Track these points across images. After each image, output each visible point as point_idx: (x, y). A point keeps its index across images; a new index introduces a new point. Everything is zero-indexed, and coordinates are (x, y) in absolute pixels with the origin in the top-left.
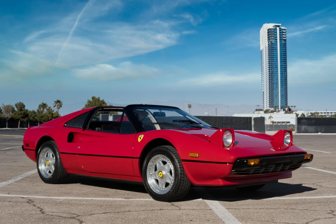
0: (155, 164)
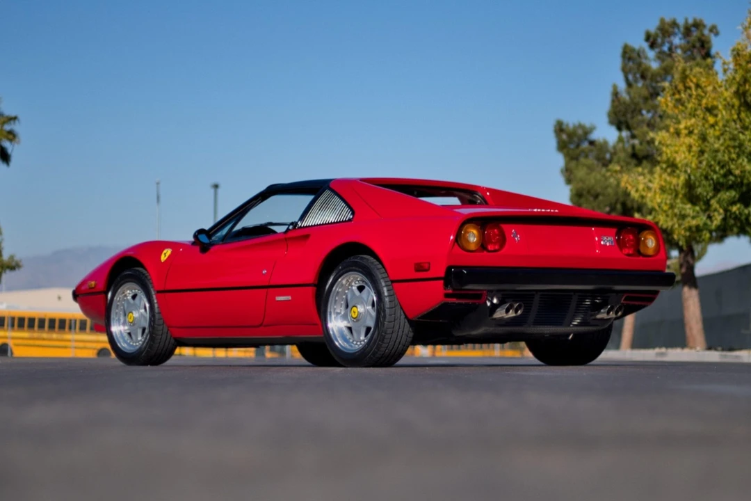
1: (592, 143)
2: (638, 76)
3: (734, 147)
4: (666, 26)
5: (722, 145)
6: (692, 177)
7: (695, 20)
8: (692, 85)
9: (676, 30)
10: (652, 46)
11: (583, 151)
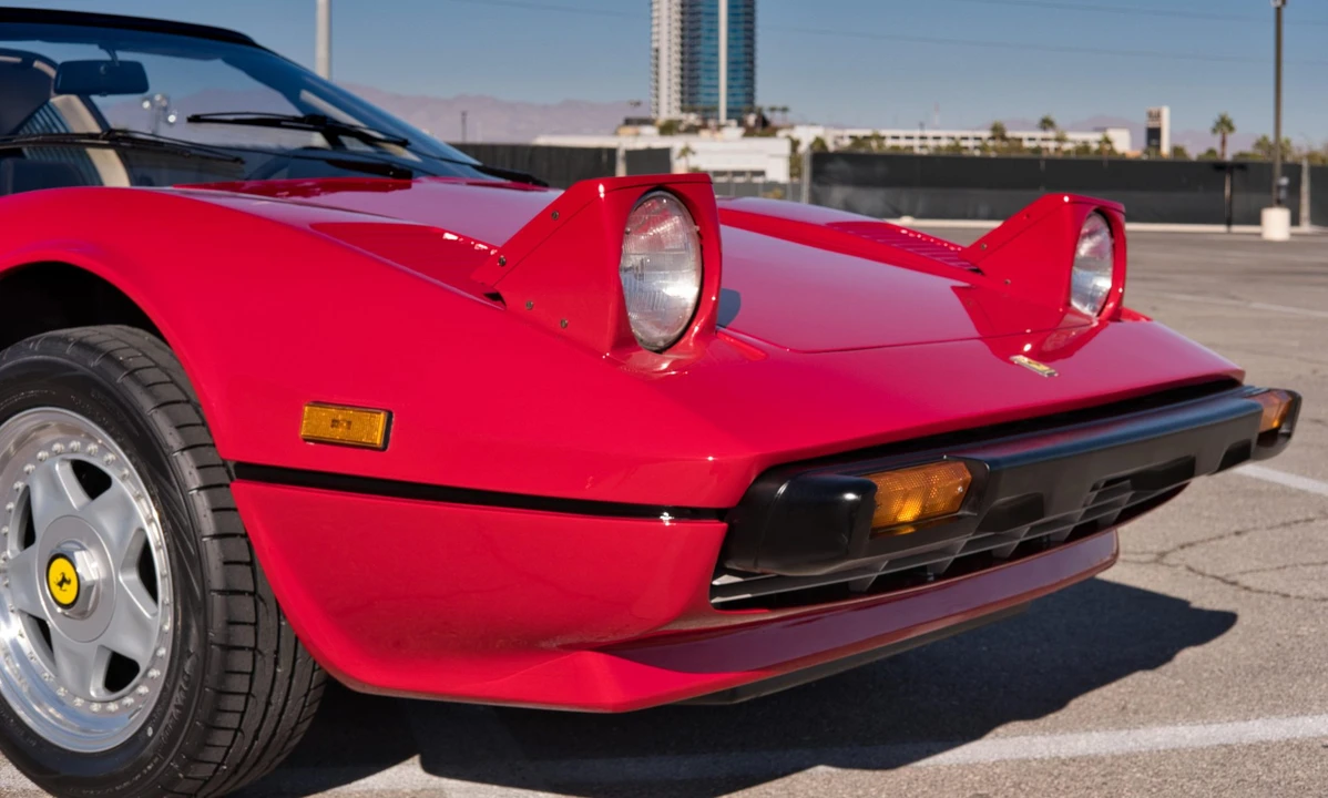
0: (20, 485)
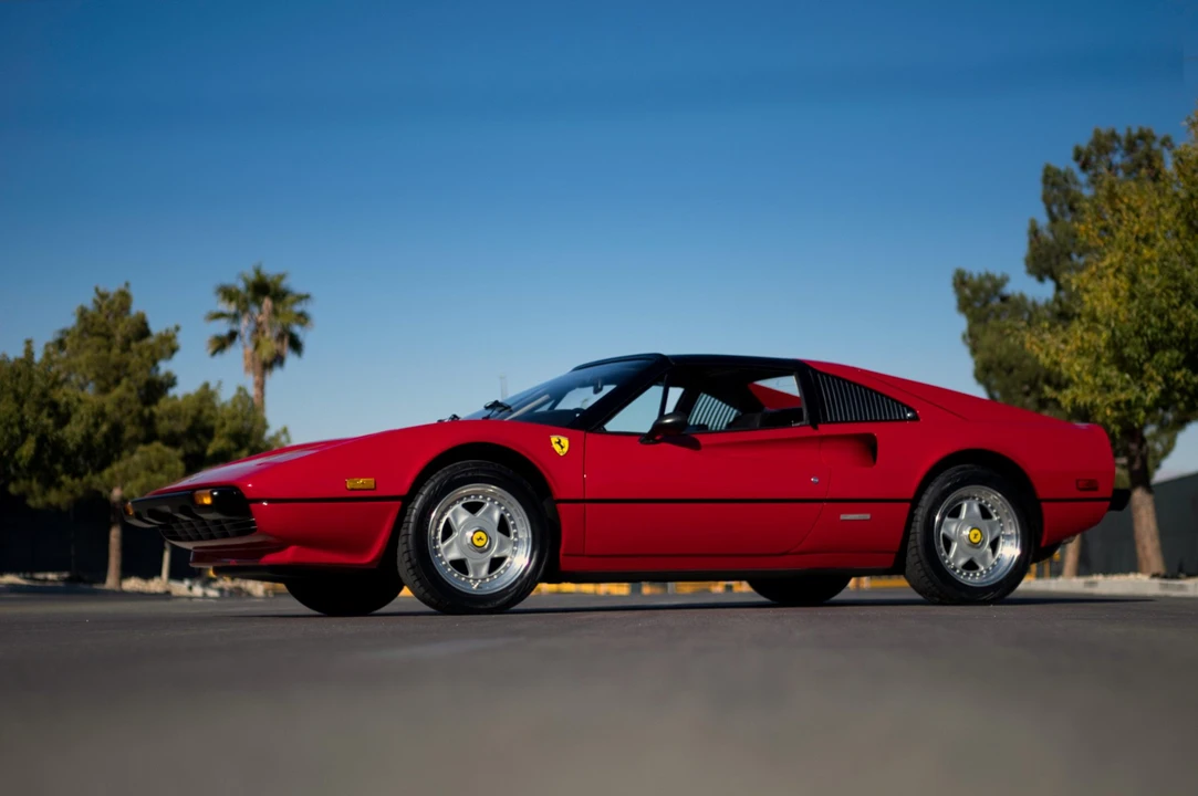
1: (1004, 299)
2: (1065, 207)
3: (1176, 289)
4: (1103, 140)
5: (1158, 286)
6: (1118, 333)
7: (1141, 130)
8: (1123, 207)
9: (1116, 145)
10: (1084, 167)
11: (993, 310)
